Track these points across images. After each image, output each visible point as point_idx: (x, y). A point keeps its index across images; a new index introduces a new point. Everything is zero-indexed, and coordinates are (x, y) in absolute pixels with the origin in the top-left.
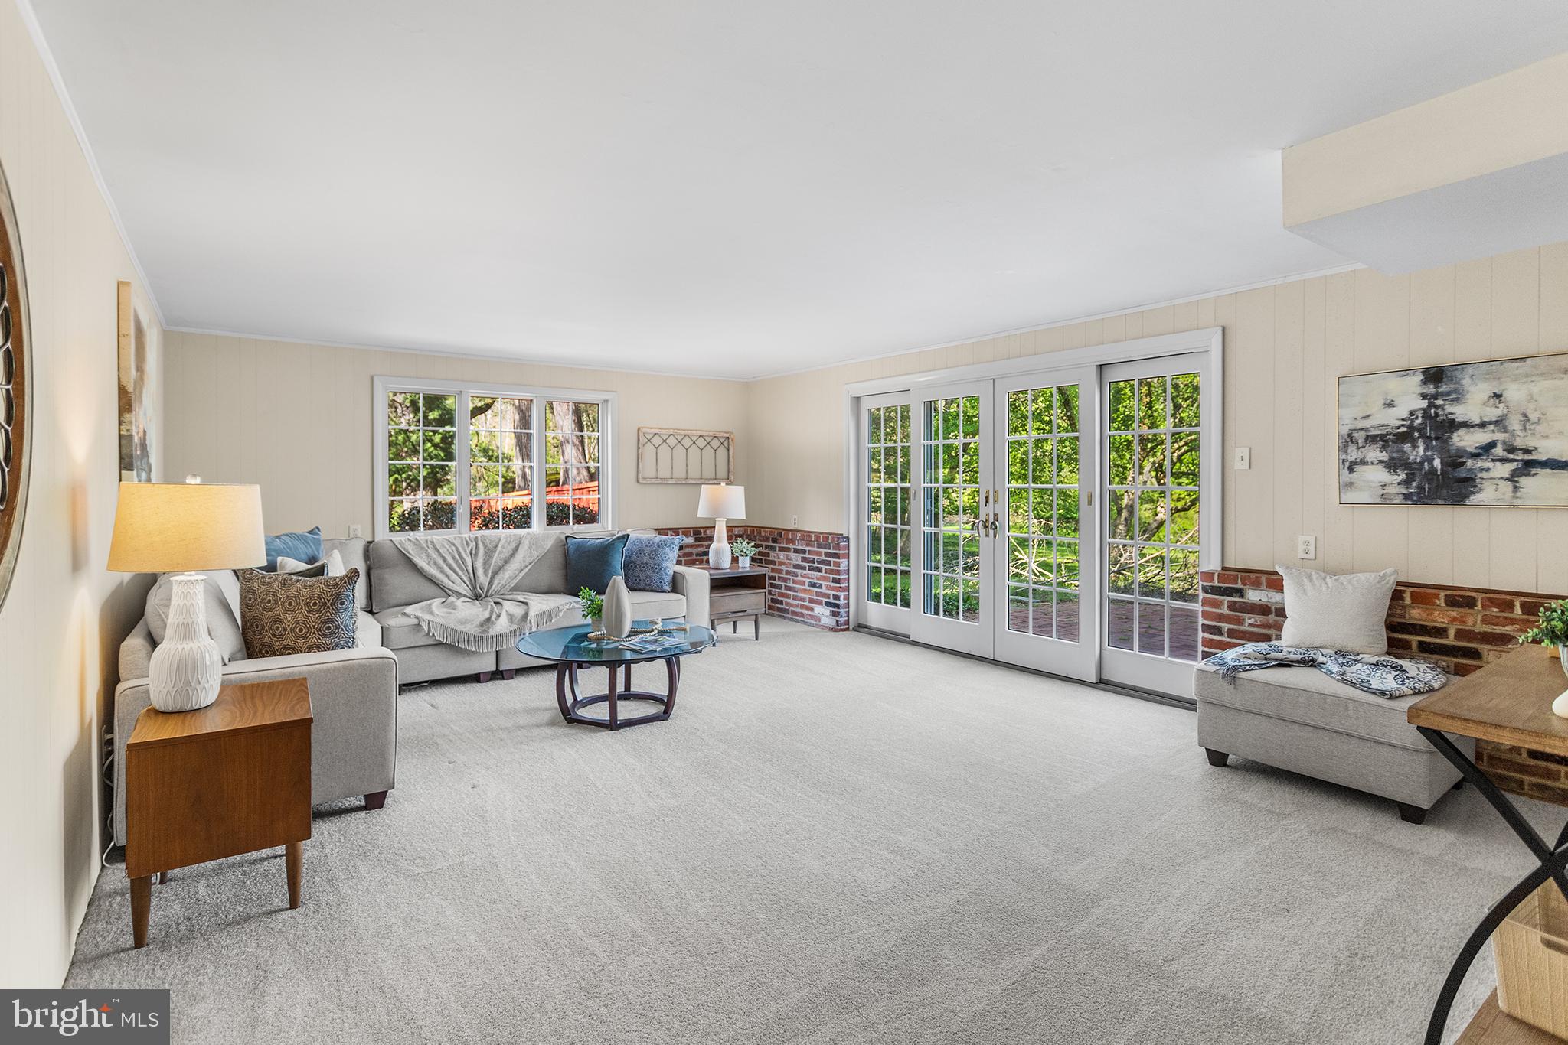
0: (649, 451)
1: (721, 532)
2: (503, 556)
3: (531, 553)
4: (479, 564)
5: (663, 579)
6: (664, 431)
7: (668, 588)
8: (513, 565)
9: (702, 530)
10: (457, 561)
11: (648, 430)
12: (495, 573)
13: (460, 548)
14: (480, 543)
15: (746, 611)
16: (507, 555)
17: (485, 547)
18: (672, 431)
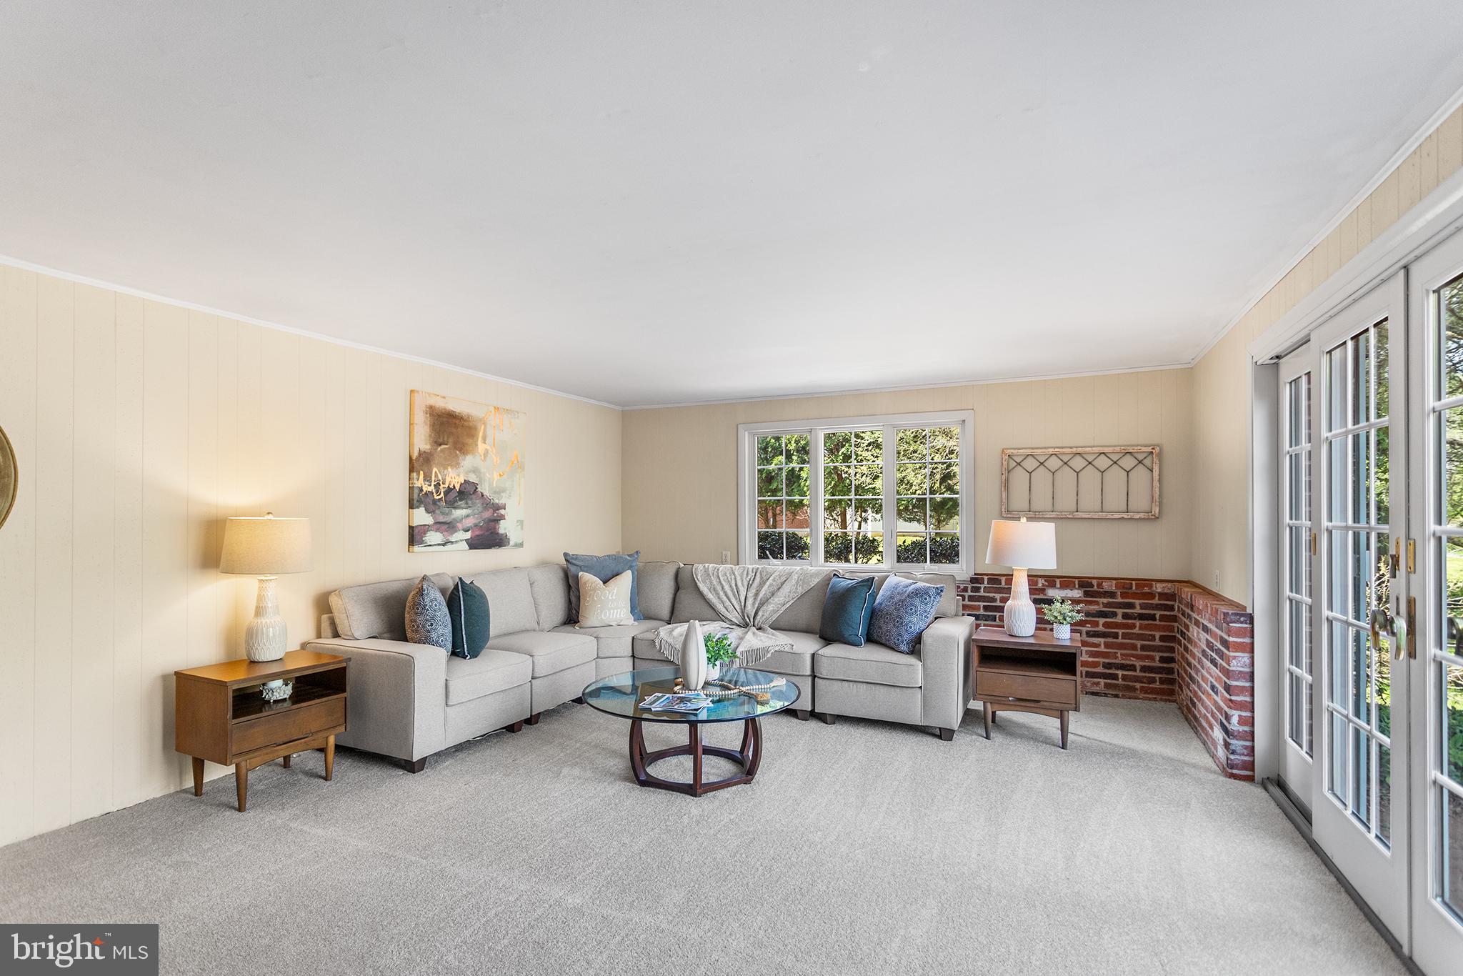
0: (1019, 478)
1: (1021, 585)
2: (772, 589)
3: (796, 589)
4: (751, 595)
5: (902, 637)
6: (1039, 451)
7: (904, 648)
8: (776, 600)
9: (1095, 582)
10: (733, 589)
11: (1015, 452)
12: (762, 604)
13: (738, 578)
14: (758, 575)
15: (1038, 701)
16: (775, 588)
17: (761, 578)
18: (1052, 450)
